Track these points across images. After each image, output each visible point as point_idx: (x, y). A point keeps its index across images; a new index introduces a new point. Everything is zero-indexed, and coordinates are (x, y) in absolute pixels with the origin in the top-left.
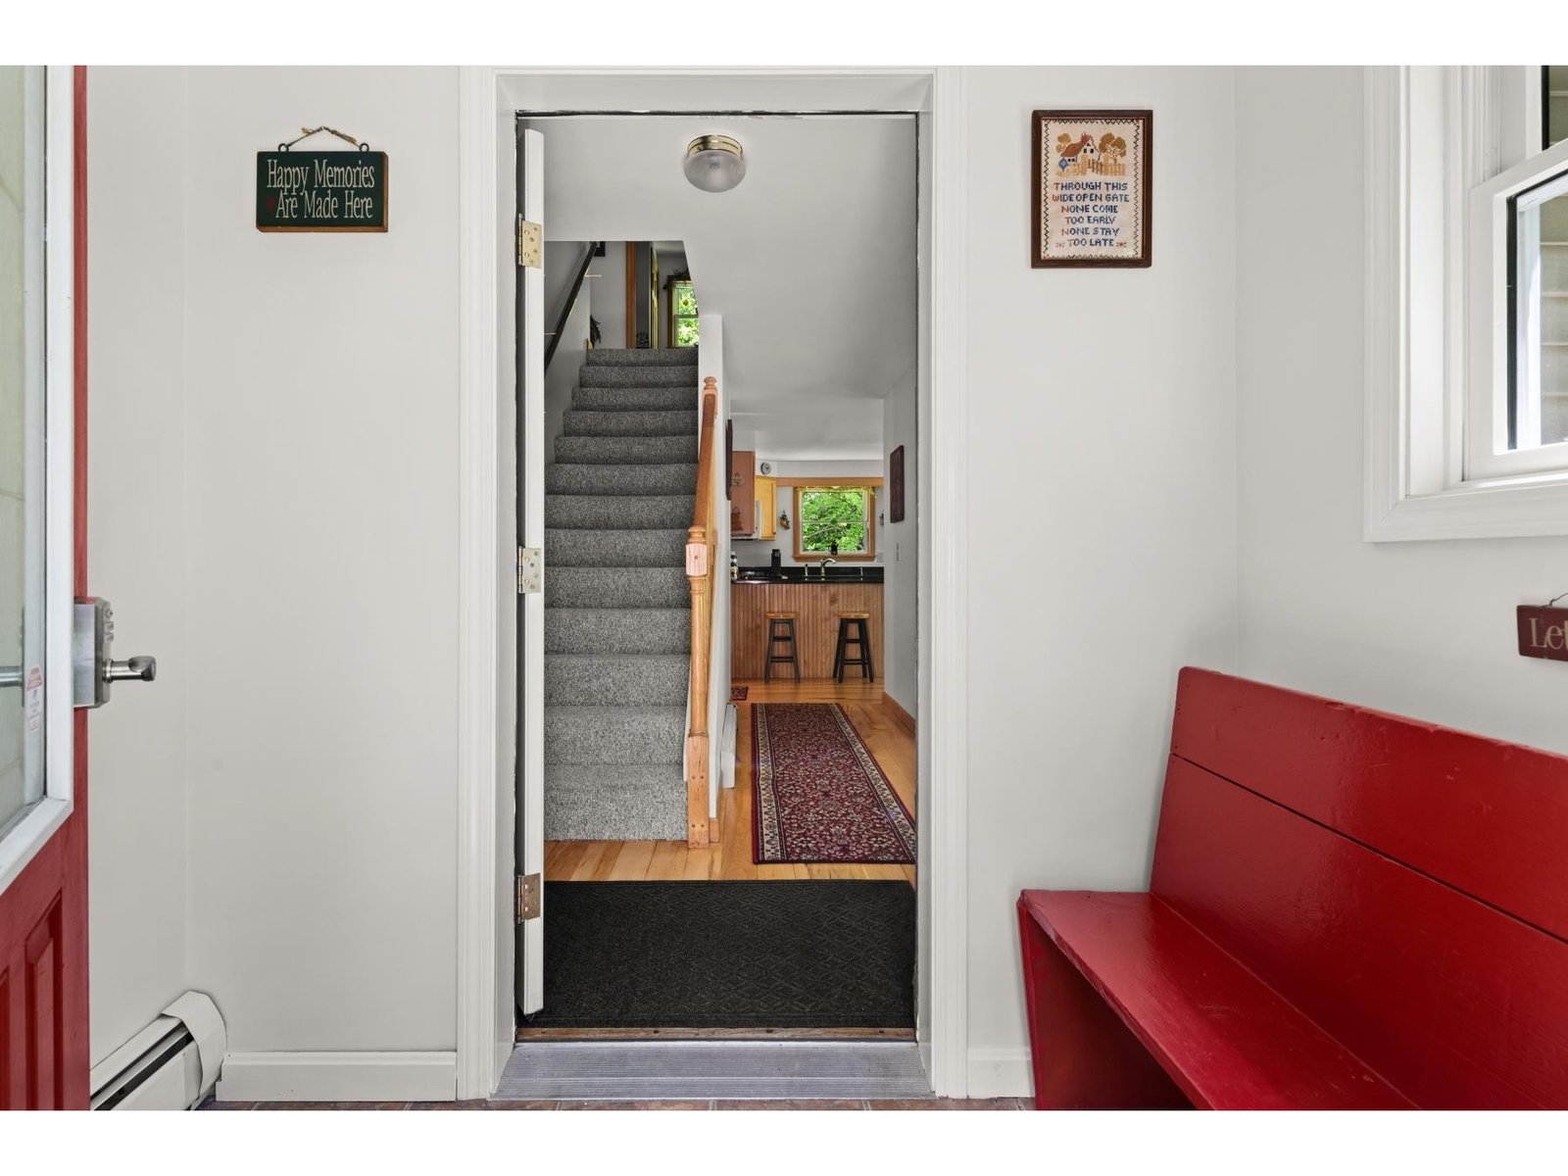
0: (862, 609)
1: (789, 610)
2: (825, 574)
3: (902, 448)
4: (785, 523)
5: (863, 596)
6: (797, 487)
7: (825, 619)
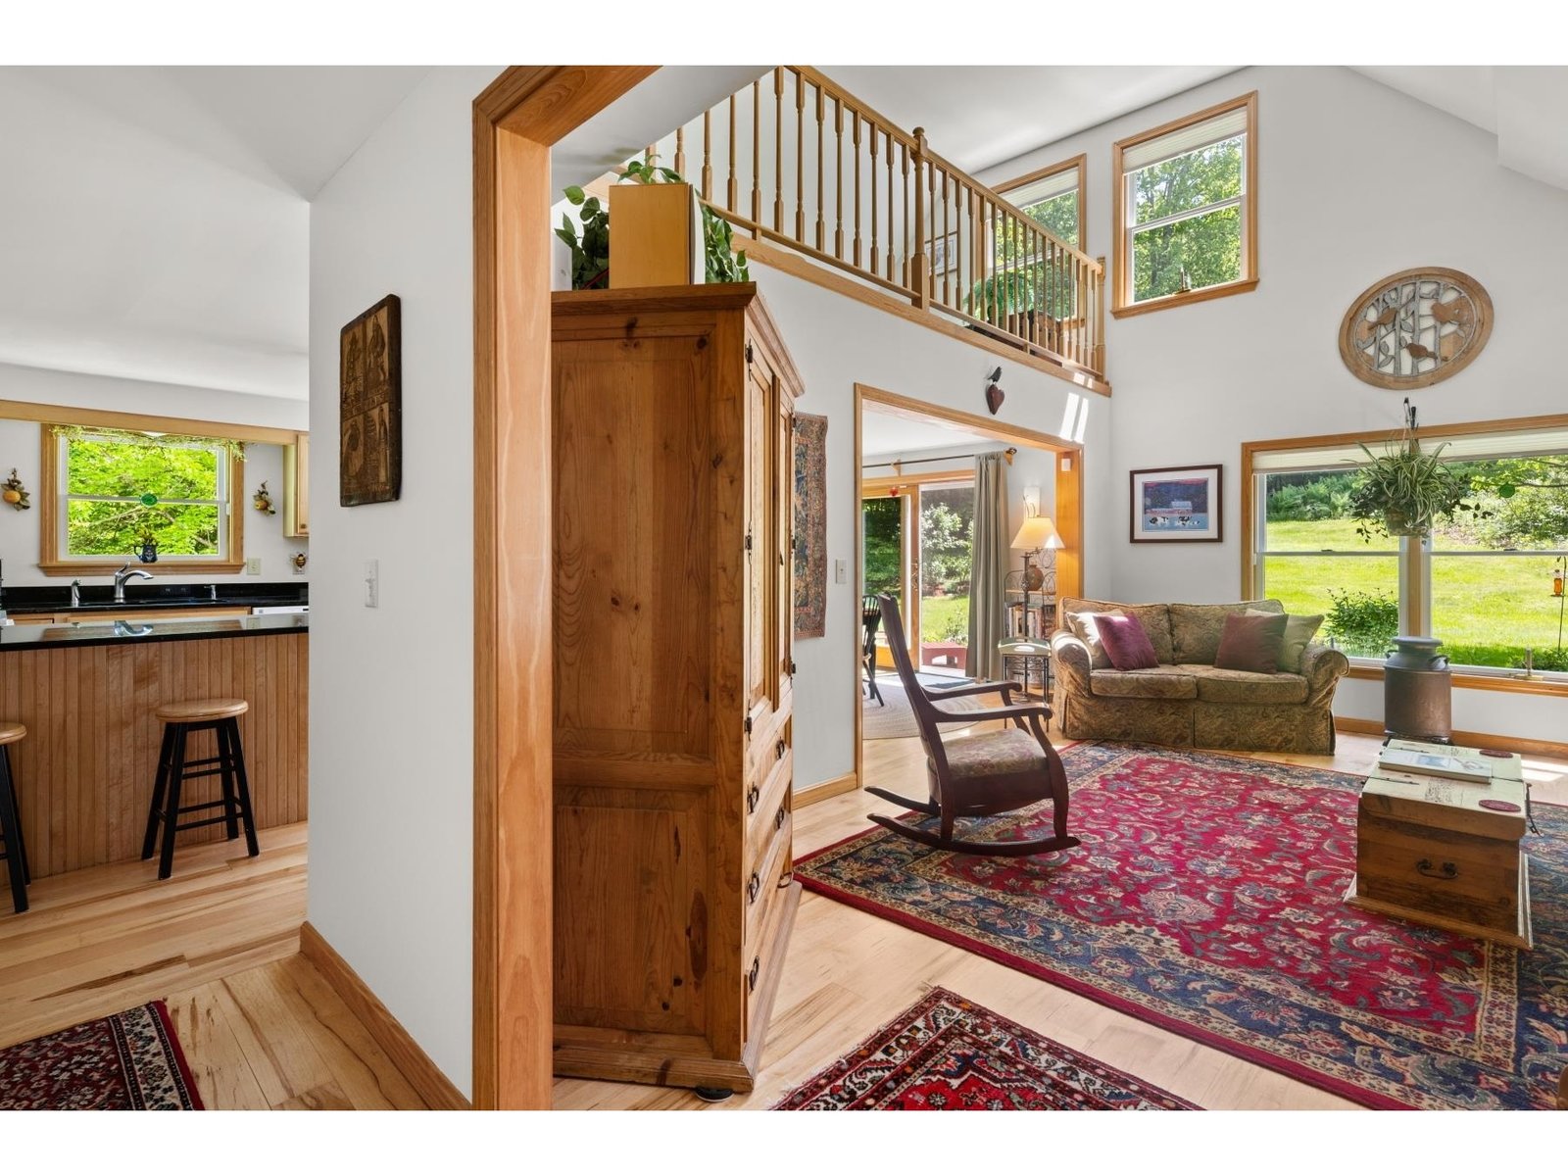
2: (126, 597)
3: (393, 304)
4: (17, 496)
5: (229, 661)
6: (53, 426)
7: (123, 724)
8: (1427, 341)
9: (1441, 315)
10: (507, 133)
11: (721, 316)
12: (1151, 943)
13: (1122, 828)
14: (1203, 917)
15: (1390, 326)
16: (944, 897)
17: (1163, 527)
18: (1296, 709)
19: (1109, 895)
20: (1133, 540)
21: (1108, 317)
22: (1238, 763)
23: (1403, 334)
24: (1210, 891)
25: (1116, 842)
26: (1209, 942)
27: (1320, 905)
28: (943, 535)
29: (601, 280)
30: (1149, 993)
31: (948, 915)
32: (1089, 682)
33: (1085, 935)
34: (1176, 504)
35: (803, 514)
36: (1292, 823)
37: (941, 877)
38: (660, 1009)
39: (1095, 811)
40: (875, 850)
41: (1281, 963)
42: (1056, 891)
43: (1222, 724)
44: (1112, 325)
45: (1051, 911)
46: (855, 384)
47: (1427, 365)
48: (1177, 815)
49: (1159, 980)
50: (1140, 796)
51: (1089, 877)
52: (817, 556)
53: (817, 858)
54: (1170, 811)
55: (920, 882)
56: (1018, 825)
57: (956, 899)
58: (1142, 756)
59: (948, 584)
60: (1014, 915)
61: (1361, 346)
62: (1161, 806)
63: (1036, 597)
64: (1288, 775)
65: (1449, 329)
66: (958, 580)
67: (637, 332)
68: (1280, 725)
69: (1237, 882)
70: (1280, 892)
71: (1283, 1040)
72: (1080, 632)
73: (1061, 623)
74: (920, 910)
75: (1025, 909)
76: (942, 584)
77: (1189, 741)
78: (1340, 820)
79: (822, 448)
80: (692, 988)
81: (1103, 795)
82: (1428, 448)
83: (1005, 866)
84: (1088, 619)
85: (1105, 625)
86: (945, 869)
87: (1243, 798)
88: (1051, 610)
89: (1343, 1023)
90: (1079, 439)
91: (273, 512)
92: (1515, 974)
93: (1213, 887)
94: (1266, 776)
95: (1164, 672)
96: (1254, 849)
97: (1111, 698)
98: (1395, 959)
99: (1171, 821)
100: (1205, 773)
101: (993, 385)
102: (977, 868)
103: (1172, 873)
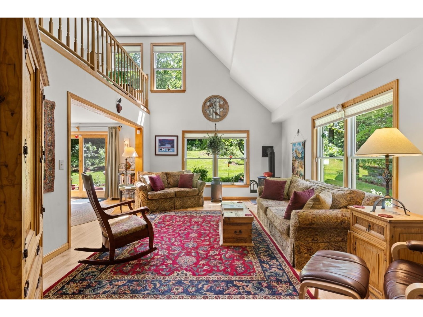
8: (218, 111)
9: (220, 106)
12: (184, 276)
13: (165, 239)
14: (193, 261)
15: (211, 107)
16: (115, 285)
17: (163, 151)
18: (196, 196)
19: (168, 264)
20: (156, 155)
21: (149, 92)
22: (186, 212)
23: (214, 109)
24: (193, 252)
25: (165, 244)
26: (198, 269)
27: (216, 248)
28: (90, 152)
30: (190, 295)
31: (119, 293)
32: (148, 196)
33: (166, 281)
34: (167, 145)
36: (202, 226)
37: (112, 277)
39: (156, 235)
40: (82, 274)
41: (215, 269)
42: (153, 268)
43: (181, 203)
44: (150, 94)
45: (154, 276)
46: (68, 92)
47: (218, 117)
48: (177, 231)
49: (191, 289)
50: (166, 227)
51: (161, 259)
53: (54, 288)
54: (175, 230)
55: (104, 282)
56: (134, 247)
57: (120, 285)
58: (163, 215)
59: (91, 168)
60: (142, 283)
61: (207, 111)
62: (173, 229)
63: (129, 172)
64: (197, 213)
65: (222, 110)
66: (95, 166)
68: (193, 201)
69: (197, 247)
70: (208, 247)
71: (226, 294)
72: (144, 181)
73: (138, 179)
74: (107, 295)
75: (145, 279)
76: (89, 168)
77: (173, 208)
78: (211, 223)
79: (53, 114)
81: (157, 230)
82: (219, 135)
83: (134, 264)
84: (147, 177)
85: (151, 178)
86: (113, 273)
87: (190, 222)
88: (133, 175)
89: (234, 282)
90: (142, 125)
92: (255, 253)
93: (193, 251)
94: (192, 215)
95: (166, 191)
96: (198, 236)
97: (153, 199)
98: (235, 258)
99: (177, 233)
100: (180, 217)
101: (119, 104)
102: (125, 268)
103: (182, 250)
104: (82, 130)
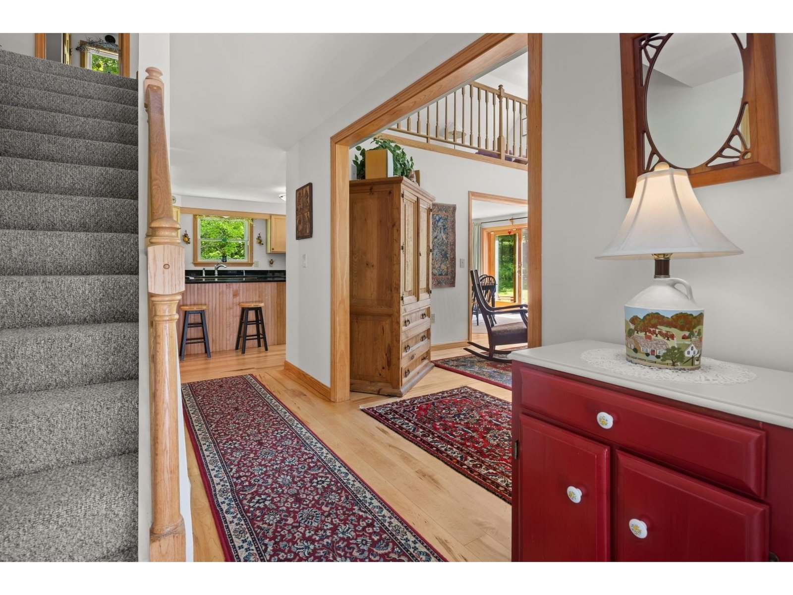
0: (257, 299)
1: (200, 302)
2: (218, 274)
3: (310, 185)
4: (187, 239)
5: (258, 291)
6: (196, 215)
7: (230, 308)
10: (338, 146)
11: (395, 185)
29: (363, 177)
35: (446, 241)
38: (379, 375)
46: (469, 192)
52: (452, 257)
55: (476, 367)
67: (373, 190)
79: (454, 216)
80: (387, 370)
86: (487, 365)
91: (263, 244)
104: (516, 222)
